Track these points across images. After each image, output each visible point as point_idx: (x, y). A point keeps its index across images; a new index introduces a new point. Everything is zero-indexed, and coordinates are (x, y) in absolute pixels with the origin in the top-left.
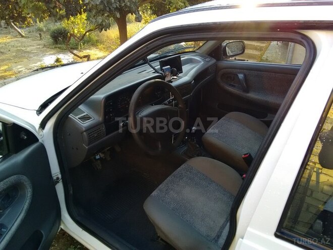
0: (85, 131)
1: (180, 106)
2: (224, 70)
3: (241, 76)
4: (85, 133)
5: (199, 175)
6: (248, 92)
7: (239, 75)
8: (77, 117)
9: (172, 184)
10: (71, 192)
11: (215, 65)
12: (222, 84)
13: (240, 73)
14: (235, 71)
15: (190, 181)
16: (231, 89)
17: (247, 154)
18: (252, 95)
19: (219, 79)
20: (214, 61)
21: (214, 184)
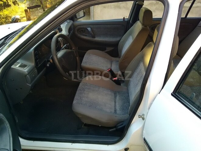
0: (28, 74)
1: (73, 48)
2: (78, 27)
3: (89, 29)
4: (27, 76)
5: (92, 86)
6: (95, 38)
7: (88, 29)
8: (17, 66)
9: (81, 94)
10: (17, 121)
11: (73, 24)
12: (79, 35)
13: (88, 27)
14: (85, 26)
15: (89, 90)
16: (85, 37)
17: (109, 69)
18: (97, 39)
19: (76, 33)
20: (72, 22)
21: (101, 88)
